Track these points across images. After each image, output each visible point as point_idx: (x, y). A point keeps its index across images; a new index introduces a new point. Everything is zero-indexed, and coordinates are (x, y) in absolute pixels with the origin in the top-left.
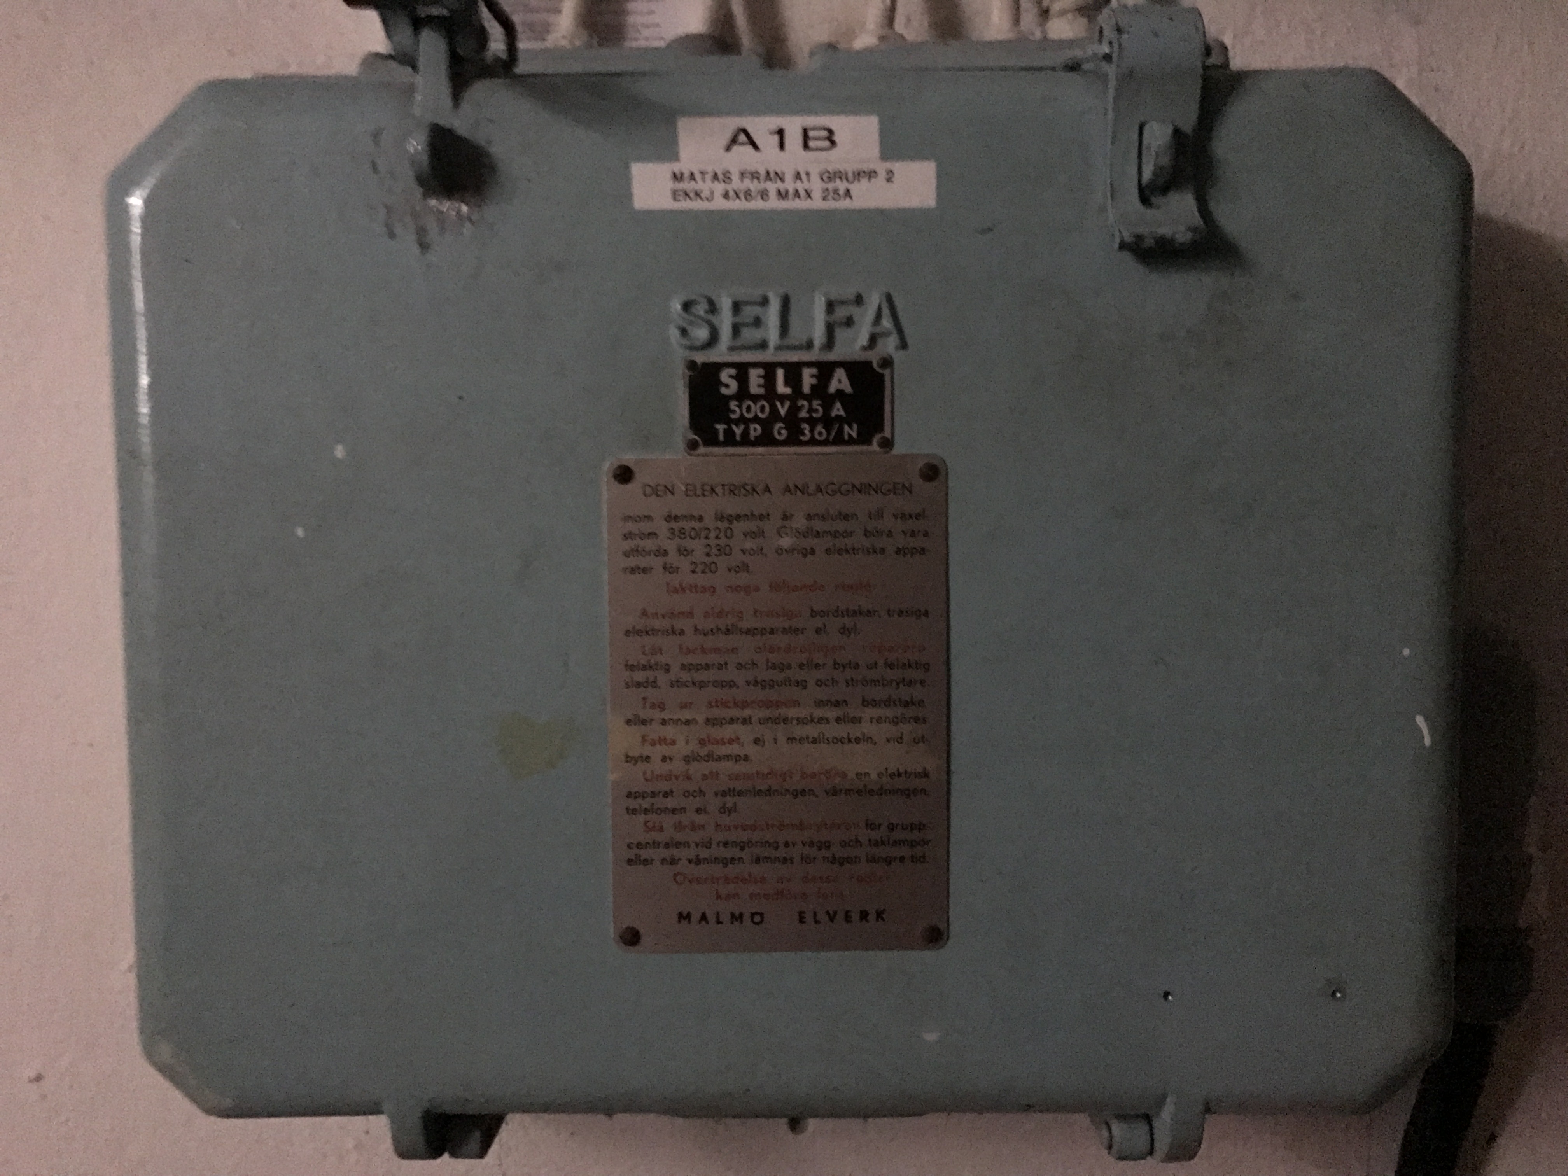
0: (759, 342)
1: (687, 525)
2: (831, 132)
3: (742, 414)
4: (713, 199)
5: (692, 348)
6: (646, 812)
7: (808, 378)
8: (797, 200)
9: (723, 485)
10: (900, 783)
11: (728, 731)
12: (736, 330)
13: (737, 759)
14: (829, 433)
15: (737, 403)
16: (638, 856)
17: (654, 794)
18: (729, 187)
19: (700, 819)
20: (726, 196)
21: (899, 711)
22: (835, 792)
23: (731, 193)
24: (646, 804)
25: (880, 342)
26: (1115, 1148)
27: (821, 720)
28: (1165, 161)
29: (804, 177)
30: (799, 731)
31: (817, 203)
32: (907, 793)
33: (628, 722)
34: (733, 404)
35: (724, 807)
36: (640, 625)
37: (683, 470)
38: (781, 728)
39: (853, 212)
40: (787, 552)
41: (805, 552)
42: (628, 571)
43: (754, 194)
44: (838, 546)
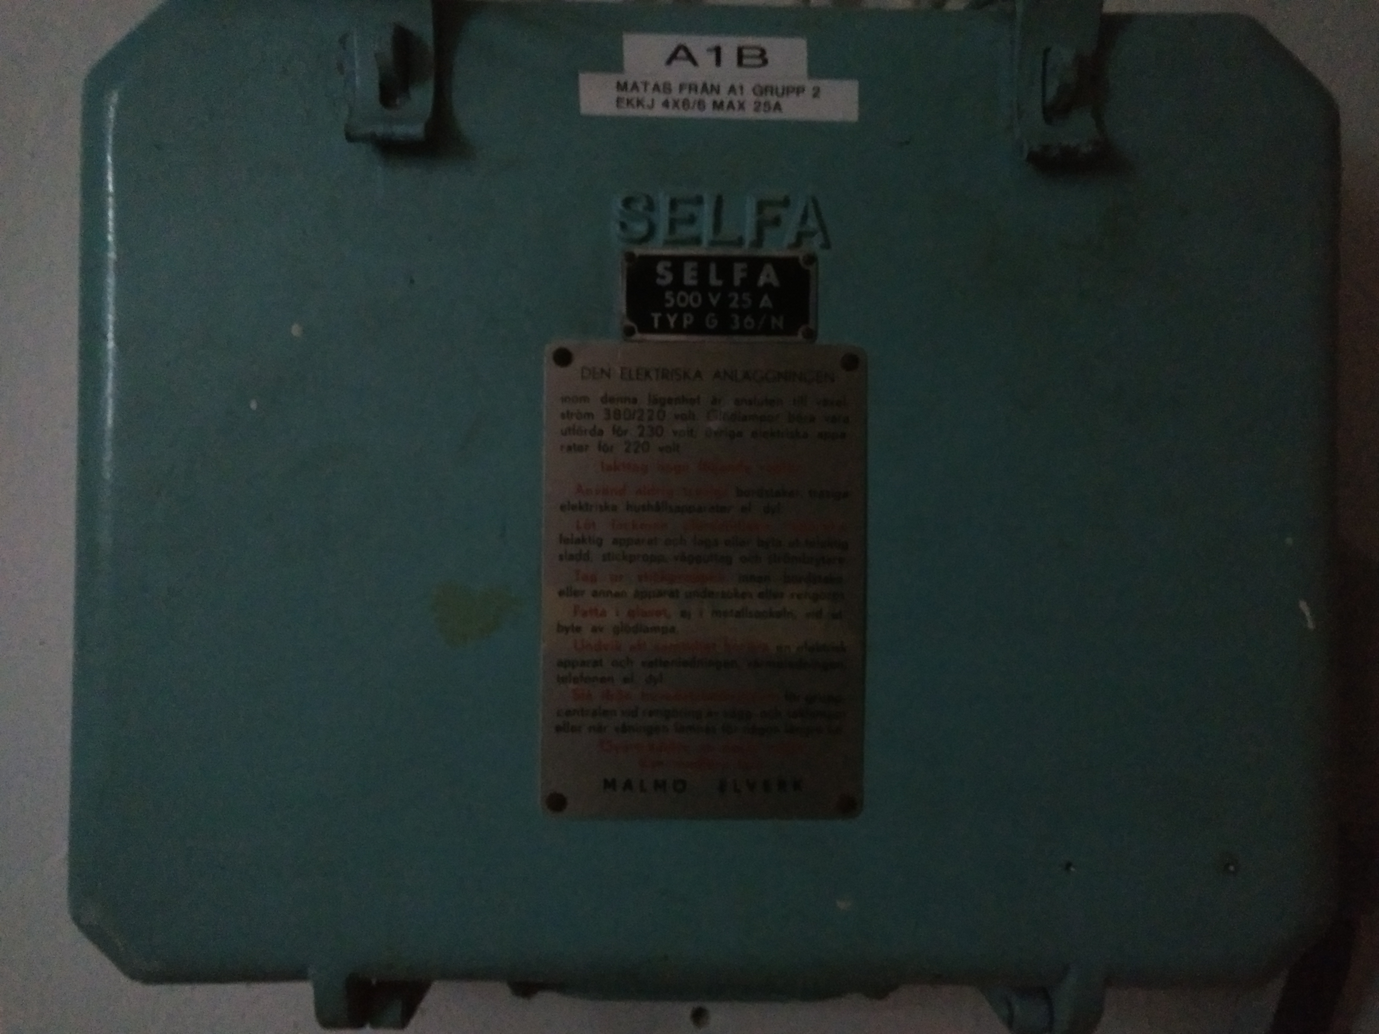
0: (693, 237)
2: (763, 52)
3: (675, 304)
4: (653, 107)
5: (631, 241)
6: (575, 680)
7: (738, 273)
8: (731, 110)
9: (657, 370)
10: (818, 656)
11: (656, 604)
12: (672, 225)
13: (664, 630)
14: (757, 325)
15: (671, 293)
16: (566, 724)
17: (584, 664)
18: (670, 97)
19: (625, 688)
20: (666, 104)
21: (818, 588)
22: (757, 665)
23: (671, 104)
24: (576, 672)
25: (806, 240)
27: (743, 596)
29: (738, 91)
30: (725, 605)
31: (749, 114)
32: (826, 667)
33: (561, 593)
34: (668, 295)
35: (650, 676)
36: (575, 502)
37: (619, 354)
38: (708, 602)
39: (782, 123)
40: (716, 434)
41: (733, 435)
42: (564, 449)
43: (691, 104)
44: (764, 430)
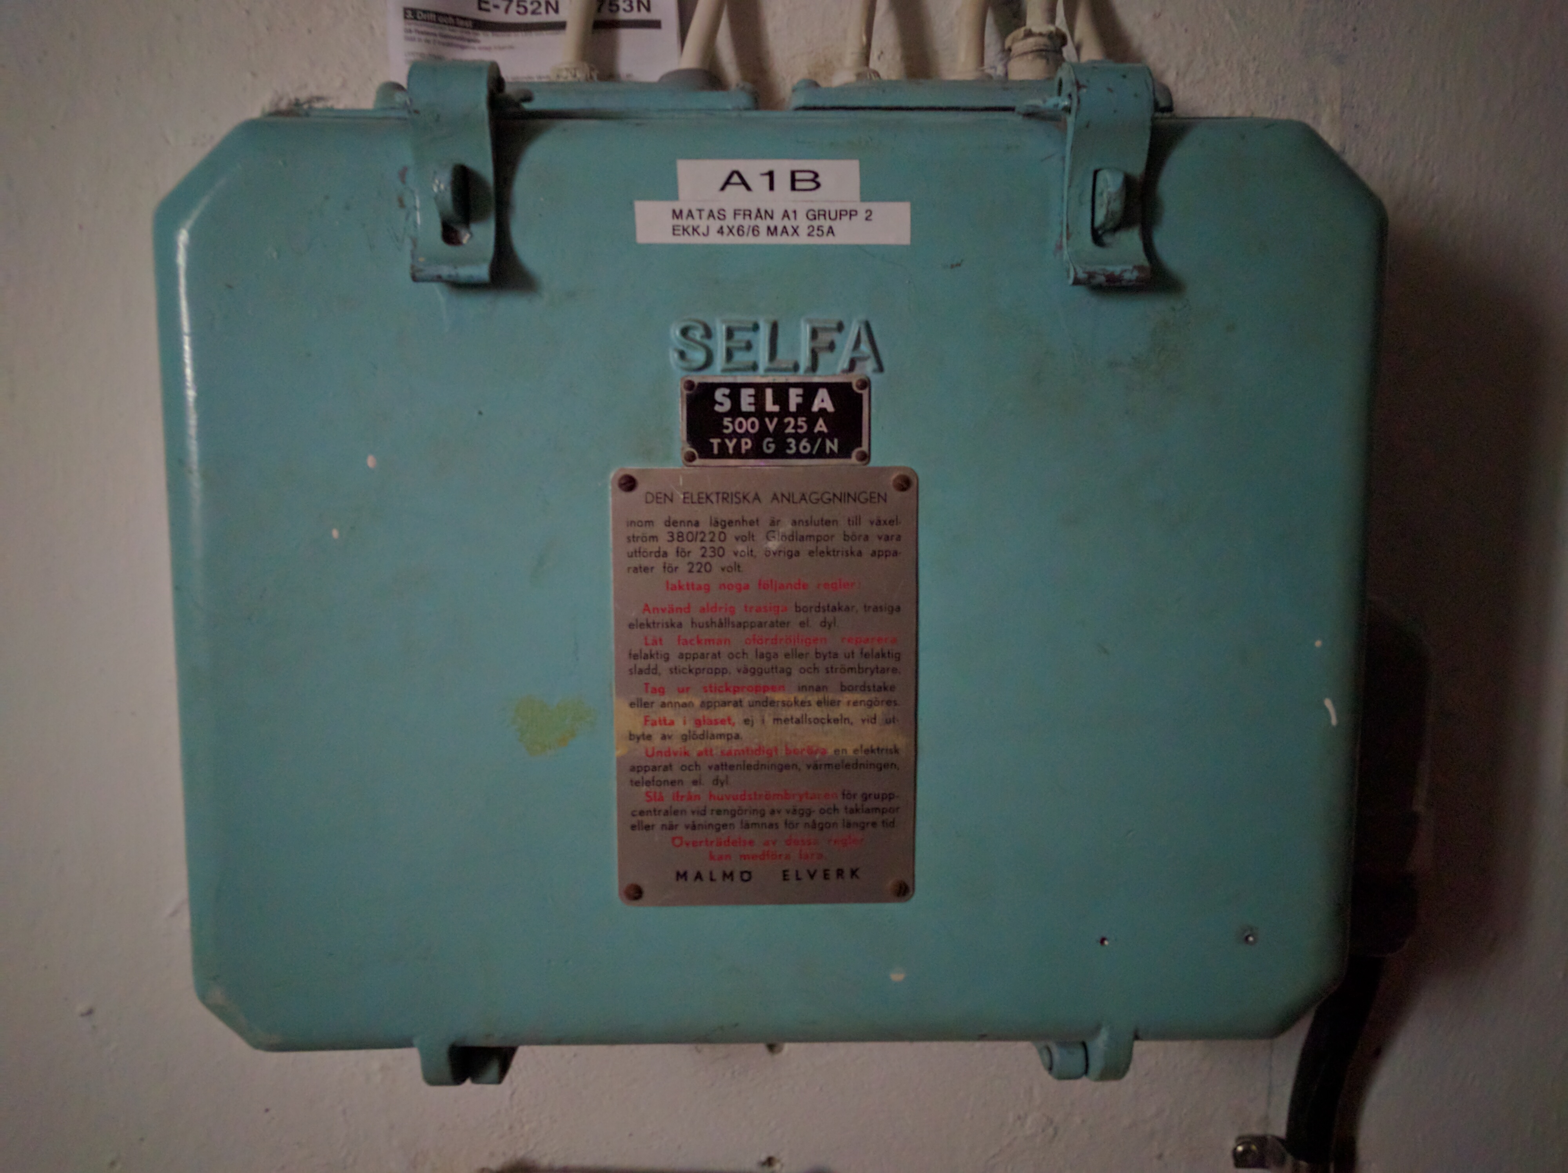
0: (751, 364)
1: (685, 530)
2: (816, 175)
3: (734, 431)
4: (708, 234)
5: (690, 370)
6: (648, 783)
7: (794, 398)
8: (785, 235)
9: (718, 494)
10: (873, 758)
11: (721, 713)
12: (729, 354)
13: (728, 737)
14: (812, 448)
15: (730, 419)
17: (655, 768)
18: (724, 224)
19: (694, 789)
20: (721, 231)
21: (873, 696)
22: (816, 767)
23: (726, 230)
24: (649, 776)
25: (859, 365)
26: (1055, 1069)
27: (803, 703)
28: (1117, 206)
29: (792, 215)
30: (785, 713)
31: (803, 239)
32: (880, 767)
33: (632, 705)
34: (726, 421)
35: (717, 779)
36: (642, 618)
37: (681, 480)
38: (769, 710)
39: (836, 246)
40: (774, 554)
41: (791, 555)
42: (631, 570)
43: (746, 230)
44: (820, 549)
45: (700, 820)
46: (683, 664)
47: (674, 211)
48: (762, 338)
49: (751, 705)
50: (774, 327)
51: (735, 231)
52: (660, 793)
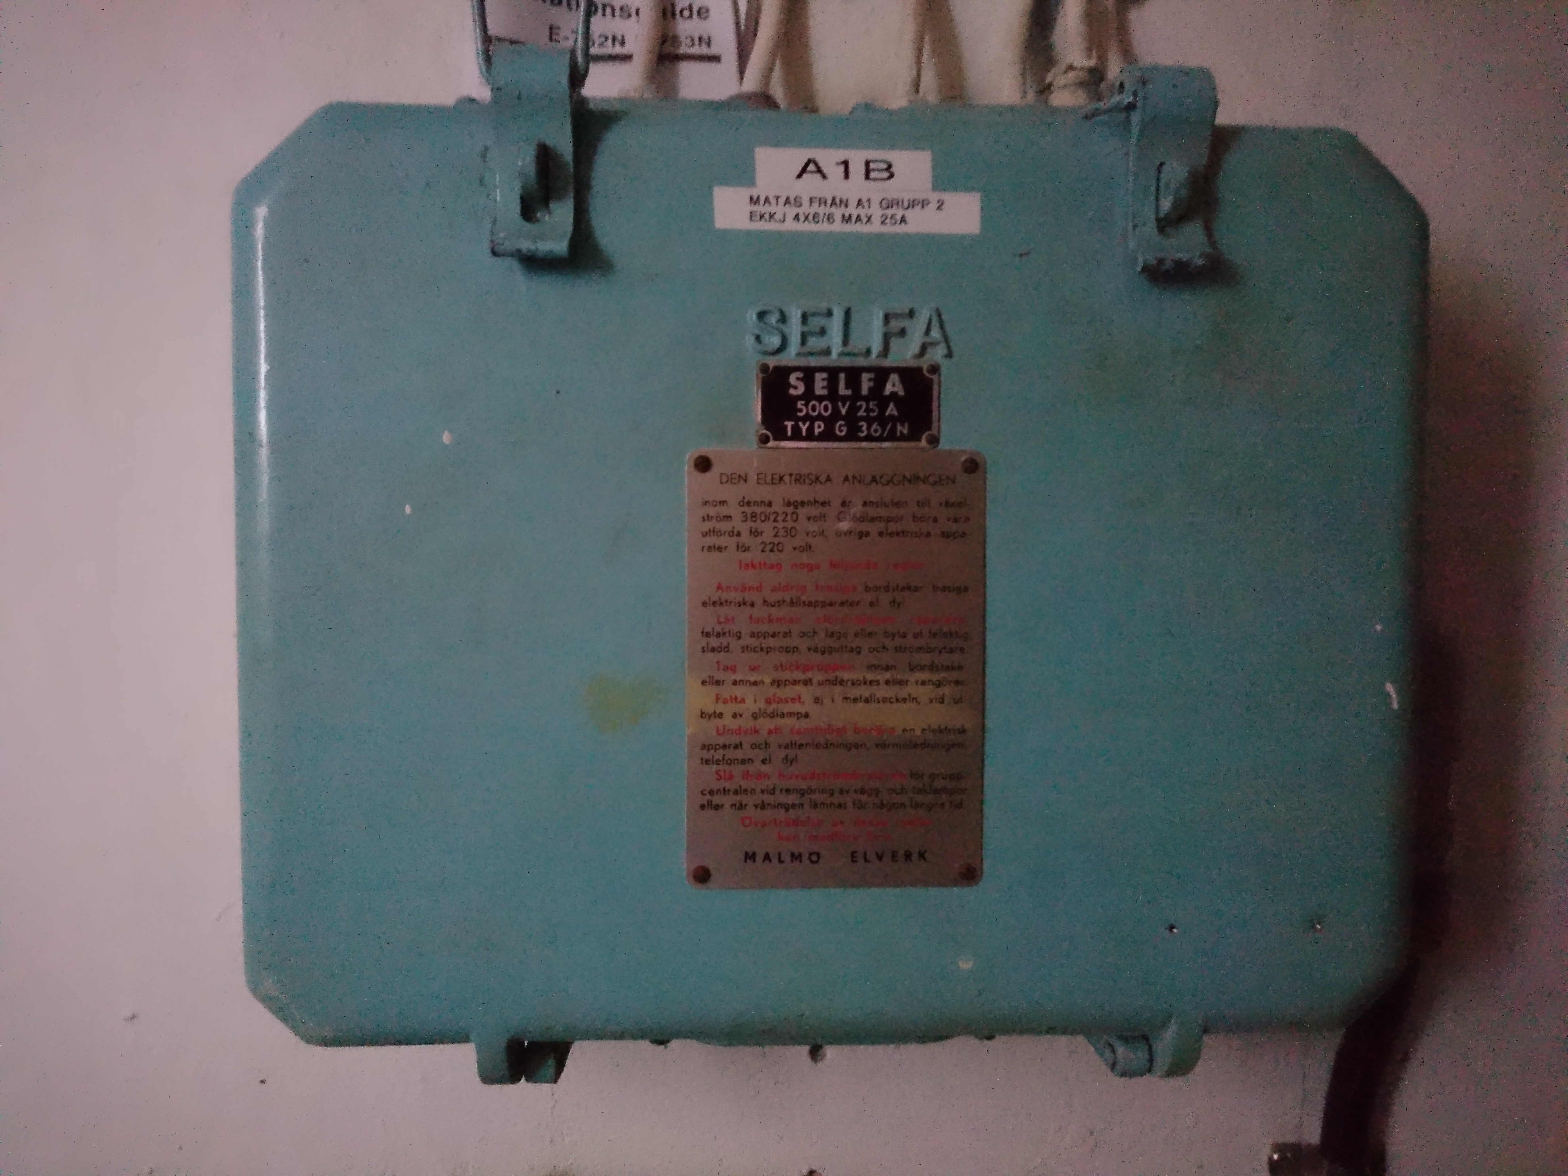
0: (824, 349)
1: (758, 510)
3: (807, 413)
4: (784, 221)
5: (766, 353)
6: (718, 762)
7: (866, 383)
9: (791, 475)
10: (941, 738)
12: (804, 339)
13: (798, 715)
14: (883, 432)
16: (710, 803)
18: (801, 210)
20: (797, 218)
23: (802, 218)
24: (718, 755)
25: (930, 350)
26: (1119, 1066)
31: (875, 227)
33: (704, 683)
34: (800, 404)
35: (786, 758)
36: (715, 598)
37: (755, 460)
38: (838, 689)
39: (907, 235)
40: (845, 534)
41: (861, 535)
42: (705, 549)
43: (821, 217)
44: (890, 530)
45: (769, 798)
46: (754, 642)
47: (751, 198)
48: (836, 325)
49: (820, 684)
50: (848, 313)
51: (811, 217)
52: (730, 772)
